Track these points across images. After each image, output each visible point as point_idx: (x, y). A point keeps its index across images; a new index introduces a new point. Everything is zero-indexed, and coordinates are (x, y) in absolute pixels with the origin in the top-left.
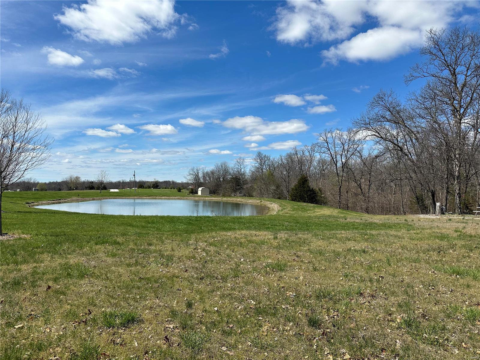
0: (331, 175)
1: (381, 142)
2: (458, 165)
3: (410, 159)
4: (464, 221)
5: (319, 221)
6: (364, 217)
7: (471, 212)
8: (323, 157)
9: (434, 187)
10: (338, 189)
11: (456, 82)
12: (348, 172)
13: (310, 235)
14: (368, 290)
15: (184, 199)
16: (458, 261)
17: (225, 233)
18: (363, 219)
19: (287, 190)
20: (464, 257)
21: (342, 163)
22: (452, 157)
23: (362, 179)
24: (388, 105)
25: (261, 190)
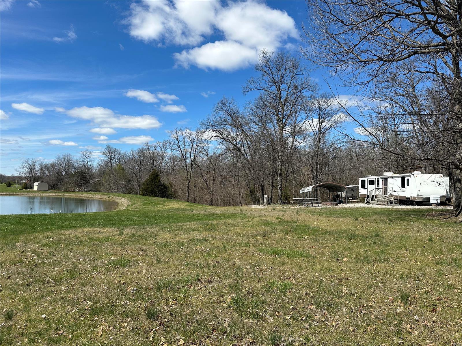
0: (181, 171)
1: (224, 143)
2: (281, 165)
3: (246, 159)
4: (284, 209)
5: (168, 214)
6: (208, 209)
7: (289, 203)
8: (174, 153)
9: (263, 182)
10: (187, 183)
11: (280, 97)
12: (196, 168)
13: (158, 228)
14: (205, 276)
15: (13, 195)
16: (277, 243)
17: (63, 232)
18: (207, 211)
19: (138, 185)
20: (282, 239)
21: (191, 160)
22: (276, 158)
23: (208, 175)
24: (230, 111)
25: (109, 185)
